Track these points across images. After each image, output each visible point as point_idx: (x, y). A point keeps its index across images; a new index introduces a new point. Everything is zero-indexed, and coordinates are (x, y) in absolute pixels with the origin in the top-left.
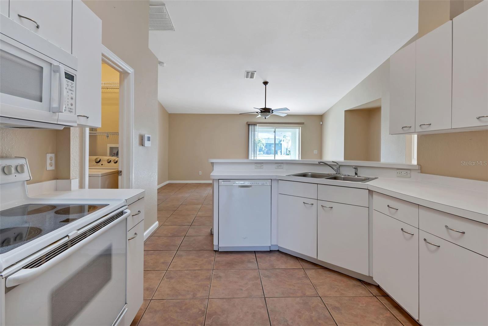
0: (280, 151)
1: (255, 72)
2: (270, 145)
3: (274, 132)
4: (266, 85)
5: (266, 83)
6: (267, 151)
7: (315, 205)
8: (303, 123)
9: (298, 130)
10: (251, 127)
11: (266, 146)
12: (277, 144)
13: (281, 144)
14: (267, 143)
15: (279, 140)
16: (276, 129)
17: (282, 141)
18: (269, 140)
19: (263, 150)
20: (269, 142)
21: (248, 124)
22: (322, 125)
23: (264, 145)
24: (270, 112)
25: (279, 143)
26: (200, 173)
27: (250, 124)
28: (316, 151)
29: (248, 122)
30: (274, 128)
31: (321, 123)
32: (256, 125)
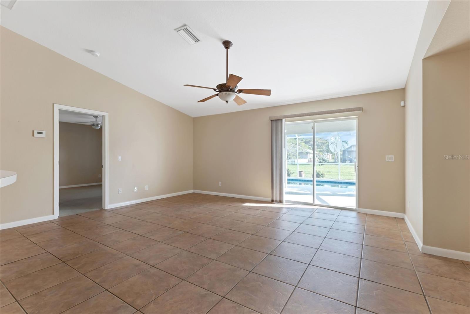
3: (312, 129)
8: (360, 109)
22: (404, 106)
26: (220, 183)
27: (274, 120)
28: (391, 157)
29: (270, 117)
30: (312, 122)
31: (402, 104)
32: (282, 120)
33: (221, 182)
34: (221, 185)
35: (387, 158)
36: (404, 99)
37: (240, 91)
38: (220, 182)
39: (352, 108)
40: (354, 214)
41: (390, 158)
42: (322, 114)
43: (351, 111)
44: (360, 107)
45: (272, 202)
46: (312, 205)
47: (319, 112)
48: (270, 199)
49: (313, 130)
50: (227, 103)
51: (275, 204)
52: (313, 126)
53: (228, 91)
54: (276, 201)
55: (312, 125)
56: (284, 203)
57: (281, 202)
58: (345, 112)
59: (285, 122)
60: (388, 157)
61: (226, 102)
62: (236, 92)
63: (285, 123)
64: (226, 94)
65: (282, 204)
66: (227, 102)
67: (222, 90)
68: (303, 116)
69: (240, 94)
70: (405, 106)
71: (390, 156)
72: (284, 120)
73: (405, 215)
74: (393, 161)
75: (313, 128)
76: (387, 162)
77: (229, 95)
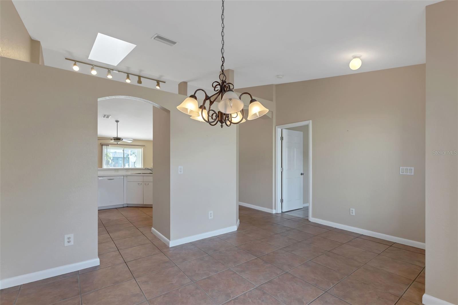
0: (128, 164)
1: (110, 115)
2: (117, 159)
4: (117, 123)
5: (117, 121)
6: (114, 164)
7: (142, 184)
9: (141, 150)
10: (104, 147)
11: (113, 159)
12: (125, 158)
13: (129, 158)
14: (113, 156)
15: (126, 154)
16: (125, 149)
17: (130, 155)
18: (116, 154)
19: (110, 163)
20: (116, 156)
21: (102, 144)
23: (110, 159)
24: (120, 140)
25: (127, 156)
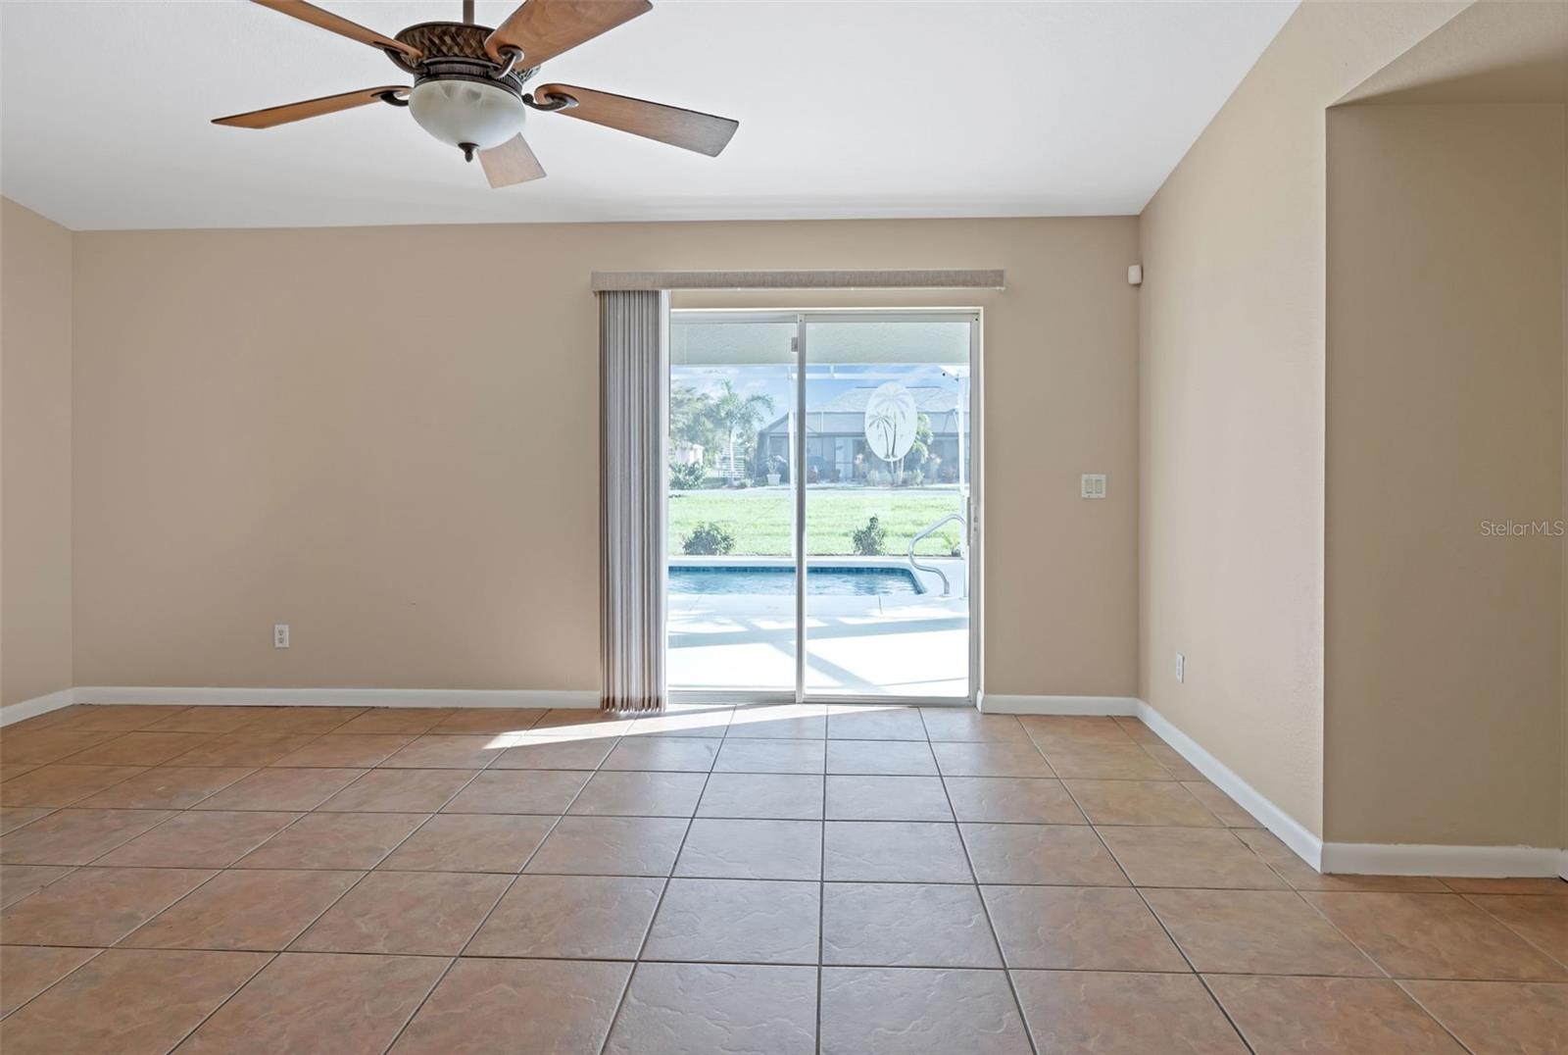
3: (795, 348)
8: (996, 278)
22: (1138, 285)
26: (281, 632)
27: (616, 293)
28: (1097, 481)
29: (594, 276)
30: (792, 319)
31: (1134, 275)
32: (656, 294)
33: (286, 628)
34: (286, 644)
35: (1083, 482)
36: (1138, 257)
37: (555, 97)
38: (278, 627)
39: (966, 272)
40: (961, 723)
41: (1093, 485)
42: (848, 285)
43: (965, 284)
44: (998, 271)
45: (607, 709)
46: (793, 702)
47: (833, 273)
48: (593, 698)
49: (796, 353)
50: (469, 157)
51: (617, 718)
52: (795, 336)
53: (487, 78)
54: (627, 704)
55: (792, 330)
56: (669, 707)
57: (651, 704)
58: (942, 285)
59: (672, 306)
60: (1086, 481)
61: (462, 153)
62: (527, 99)
63: (672, 310)
64: (475, 95)
65: (658, 715)
66: (468, 148)
67: (443, 67)
68: (764, 285)
69: (551, 114)
70: (1142, 286)
71: (1094, 477)
72: (665, 295)
73: (1141, 704)
74: (1103, 495)
75: (798, 345)
76: (1085, 499)
77: (492, 105)
